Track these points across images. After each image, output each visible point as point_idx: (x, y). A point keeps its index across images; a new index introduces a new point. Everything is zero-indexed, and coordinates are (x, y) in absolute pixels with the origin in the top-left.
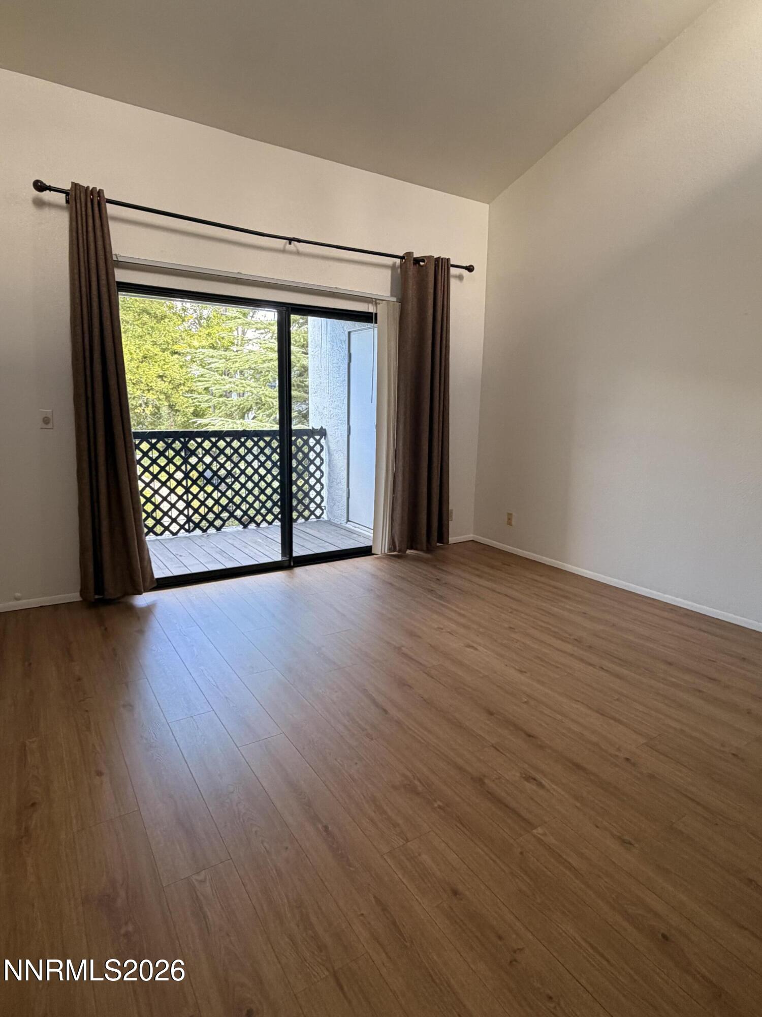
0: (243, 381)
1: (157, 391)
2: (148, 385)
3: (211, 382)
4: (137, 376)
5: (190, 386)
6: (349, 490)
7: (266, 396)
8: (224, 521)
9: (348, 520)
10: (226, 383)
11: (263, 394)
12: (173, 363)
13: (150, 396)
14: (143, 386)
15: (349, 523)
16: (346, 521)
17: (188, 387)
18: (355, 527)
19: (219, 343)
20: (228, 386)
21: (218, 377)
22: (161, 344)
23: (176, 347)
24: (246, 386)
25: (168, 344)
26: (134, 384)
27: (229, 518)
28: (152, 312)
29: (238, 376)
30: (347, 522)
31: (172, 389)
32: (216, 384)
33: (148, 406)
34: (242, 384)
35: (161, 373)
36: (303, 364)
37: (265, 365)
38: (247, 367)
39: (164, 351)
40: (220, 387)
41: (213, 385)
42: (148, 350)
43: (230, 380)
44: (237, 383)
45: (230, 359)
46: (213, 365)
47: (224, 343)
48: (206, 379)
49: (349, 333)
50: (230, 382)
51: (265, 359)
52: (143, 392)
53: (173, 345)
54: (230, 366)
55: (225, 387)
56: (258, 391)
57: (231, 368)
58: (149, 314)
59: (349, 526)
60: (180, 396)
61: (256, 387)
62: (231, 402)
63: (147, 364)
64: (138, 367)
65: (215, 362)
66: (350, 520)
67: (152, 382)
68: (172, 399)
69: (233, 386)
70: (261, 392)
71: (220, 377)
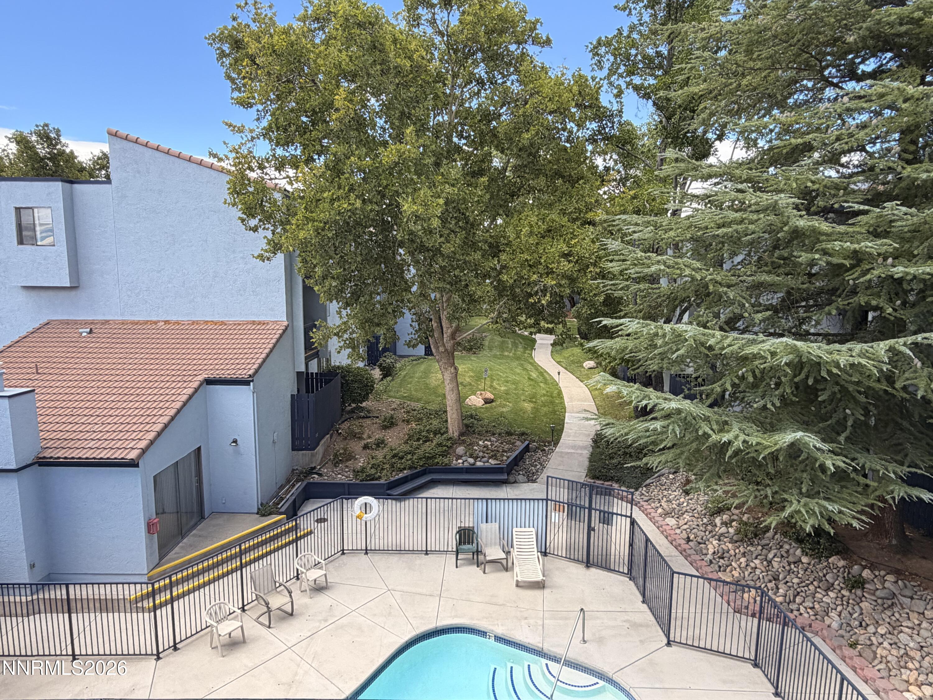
0: (679, 260)
1: (558, 275)
2: (548, 267)
3: (628, 263)
4: (536, 255)
7: (716, 282)
10: (653, 264)
11: (711, 280)
12: (582, 237)
13: (550, 282)
14: (541, 269)
19: (648, 205)
20: (653, 269)
21: (640, 254)
22: (572, 212)
23: (590, 215)
24: (683, 267)
25: (580, 211)
26: (530, 266)
28: (566, 174)
29: (670, 252)
31: (579, 271)
32: (635, 265)
33: (545, 296)
34: (677, 263)
35: (565, 249)
36: (797, 226)
37: (720, 231)
38: (689, 236)
39: (574, 220)
40: (640, 270)
42: (553, 221)
43: (659, 258)
44: (671, 262)
45: (661, 226)
46: (635, 237)
47: (656, 205)
48: (623, 257)
50: (659, 262)
51: (720, 221)
52: (541, 277)
53: (587, 212)
54: (661, 236)
55: (650, 269)
56: (703, 275)
57: (662, 240)
58: (563, 177)
60: (587, 280)
61: (701, 269)
62: (658, 291)
63: (550, 239)
64: (537, 244)
67: (553, 262)
68: (577, 285)
69: (662, 267)
70: (709, 277)
71: (643, 254)
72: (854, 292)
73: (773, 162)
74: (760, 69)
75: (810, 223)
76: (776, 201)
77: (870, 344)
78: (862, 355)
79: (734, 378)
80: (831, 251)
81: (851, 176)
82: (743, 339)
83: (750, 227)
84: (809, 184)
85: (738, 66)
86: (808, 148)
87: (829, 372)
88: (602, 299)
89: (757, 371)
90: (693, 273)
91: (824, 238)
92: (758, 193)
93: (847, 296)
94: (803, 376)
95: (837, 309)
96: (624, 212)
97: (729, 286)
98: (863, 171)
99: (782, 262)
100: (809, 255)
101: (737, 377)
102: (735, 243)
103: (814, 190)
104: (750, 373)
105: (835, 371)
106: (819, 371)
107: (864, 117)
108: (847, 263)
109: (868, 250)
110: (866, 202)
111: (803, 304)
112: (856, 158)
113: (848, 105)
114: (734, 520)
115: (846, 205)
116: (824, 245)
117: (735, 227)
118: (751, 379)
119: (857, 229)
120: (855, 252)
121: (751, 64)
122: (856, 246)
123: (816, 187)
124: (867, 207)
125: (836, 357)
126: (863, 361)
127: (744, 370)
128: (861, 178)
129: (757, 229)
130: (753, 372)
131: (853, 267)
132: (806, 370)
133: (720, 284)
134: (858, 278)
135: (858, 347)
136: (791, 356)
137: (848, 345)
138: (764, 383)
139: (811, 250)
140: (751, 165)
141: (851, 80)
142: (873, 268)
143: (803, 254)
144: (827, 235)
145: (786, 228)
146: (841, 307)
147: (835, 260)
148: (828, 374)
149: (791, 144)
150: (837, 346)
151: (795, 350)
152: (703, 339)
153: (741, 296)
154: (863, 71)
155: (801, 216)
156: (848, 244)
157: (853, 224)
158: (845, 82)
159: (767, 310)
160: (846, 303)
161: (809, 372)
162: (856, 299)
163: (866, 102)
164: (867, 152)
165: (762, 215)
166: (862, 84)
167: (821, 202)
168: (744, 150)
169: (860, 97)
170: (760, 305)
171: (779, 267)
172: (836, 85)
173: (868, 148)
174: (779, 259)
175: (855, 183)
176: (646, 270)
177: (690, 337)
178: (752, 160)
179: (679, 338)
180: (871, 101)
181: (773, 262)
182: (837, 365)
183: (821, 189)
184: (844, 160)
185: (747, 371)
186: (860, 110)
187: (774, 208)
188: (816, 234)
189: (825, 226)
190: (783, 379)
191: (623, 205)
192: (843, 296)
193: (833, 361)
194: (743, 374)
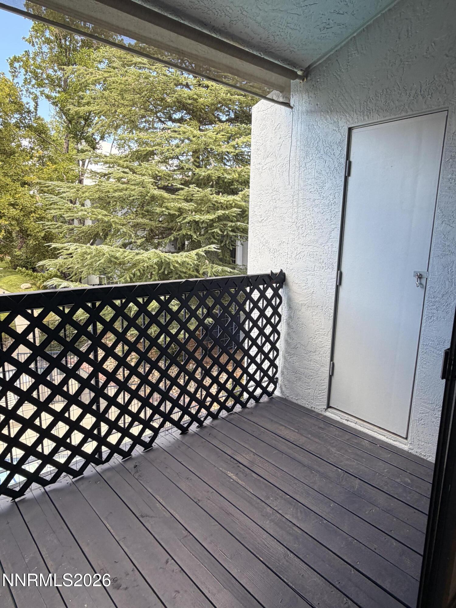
0: (94, 210)
1: (9, 218)
3: (63, 210)
5: (40, 213)
6: (333, 364)
7: (116, 223)
8: (156, 431)
9: (329, 407)
10: (78, 211)
11: (113, 221)
12: (23, 193)
15: (329, 409)
16: (326, 407)
17: (39, 214)
18: (348, 421)
19: (65, 176)
20: (80, 214)
21: (70, 205)
23: (27, 179)
24: (97, 214)
25: (19, 176)
27: (162, 425)
29: (89, 205)
30: (326, 410)
32: (68, 212)
34: (93, 212)
35: (12, 200)
36: (154, 194)
38: (97, 196)
39: (15, 181)
40: (72, 215)
41: (65, 213)
43: (82, 208)
44: (89, 211)
46: (64, 195)
47: (69, 176)
48: (59, 207)
49: (350, 130)
50: (82, 210)
51: (116, 188)
53: (24, 176)
54: (81, 195)
55: (78, 214)
56: (109, 219)
57: (81, 198)
59: (330, 414)
60: (31, 222)
61: (107, 215)
65: (67, 192)
66: (331, 405)
67: (4, 209)
68: (24, 225)
69: (85, 213)
71: (72, 205)
72: (180, 229)
73: (138, 159)
74: (127, 105)
75: (160, 193)
76: (144, 180)
77: (189, 252)
78: (186, 257)
79: (130, 275)
80: (169, 208)
81: (174, 171)
82: (134, 252)
83: (132, 192)
84: (157, 173)
85: (115, 101)
86: (152, 153)
87: (174, 266)
88: (43, 234)
89: (141, 270)
90: (103, 217)
91: (166, 201)
92: (134, 175)
93: (178, 231)
94: (162, 270)
95: (174, 237)
96: (51, 179)
97: (123, 225)
98: (179, 169)
99: (147, 213)
100: (160, 209)
101: (132, 273)
102: (122, 202)
103: (159, 176)
104: (138, 271)
105: (177, 265)
106: (169, 267)
107: (177, 141)
108: (177, 213)
109: (185, 207)
110: (182, 184)
111: (157, 237)
112: (176, 162)
113: (170, 135)
114: (133, 358)
115: (174, 184)
116: (166, 204)
117: (124, 192)
118: (139, 274)
119: (179, 197)
120: (180, 208)
121: (122, 102)
122: (180, 205)
123: (160, 174)
124: (182, 187)
125: (176, 259)
126: (187, 259)
127: (135, 270)
128: (177, 172)
129: (136, 194)
130: (140, 271)
131: (179, 216)
132: (163, 267)
133: (118, 224)
134: (181, 221)
135: (184, 254)
136: (158, 259)
137: (180, 253)
138: (145, 276)
139: (161, 206)
140: (127, 159)
141: (169, 121)
142: (187, 217)
143: (157, 208)
144: (168, 199)
145: (149, 195)
146: (175, 236)
147: (172, 212)
148: (174, 268)
149: (146, 150)
150: (176, 254)
151: (159, 257)
152: (113, 254)
153: (130, 231)
154: (175, 118)
155: (155, 189)
156: (177, 204)
157: (178, 195)
158: (167, 121)
159: (142, 238)
160: (177, 234)
161: (165, 268)
162: (182, 232)
163: (178, 134)
164: (179, 160)
165: (137, 187)
166: (174, 124)
167: (163, 183)
168: (117, 149)
169: (175, 131)
170: (138, 236)
171: (146, 216)
172: (163, 122)
173: (180, 157)
174: (145, 212)
175: (176, 174)
176: (76, 215)
177: (106, 252)
178: (126, 156)
179: (100, 254)
180: (180, 134)
181: (142, 214)
182: (177, 262)
183: (162, 176)
184: (170, 162)
185: (136, 270)
186: (175, 138)
187: (142, 184)
188: (163, 198)
189: (166, 195)
190: (154, 273)
191: (49, 174)
192: (176, 230)
193: (175, 261)
194: (135, 272)
